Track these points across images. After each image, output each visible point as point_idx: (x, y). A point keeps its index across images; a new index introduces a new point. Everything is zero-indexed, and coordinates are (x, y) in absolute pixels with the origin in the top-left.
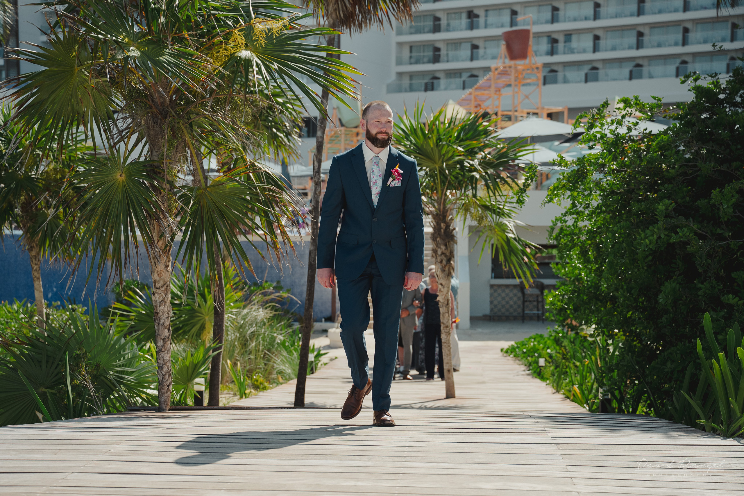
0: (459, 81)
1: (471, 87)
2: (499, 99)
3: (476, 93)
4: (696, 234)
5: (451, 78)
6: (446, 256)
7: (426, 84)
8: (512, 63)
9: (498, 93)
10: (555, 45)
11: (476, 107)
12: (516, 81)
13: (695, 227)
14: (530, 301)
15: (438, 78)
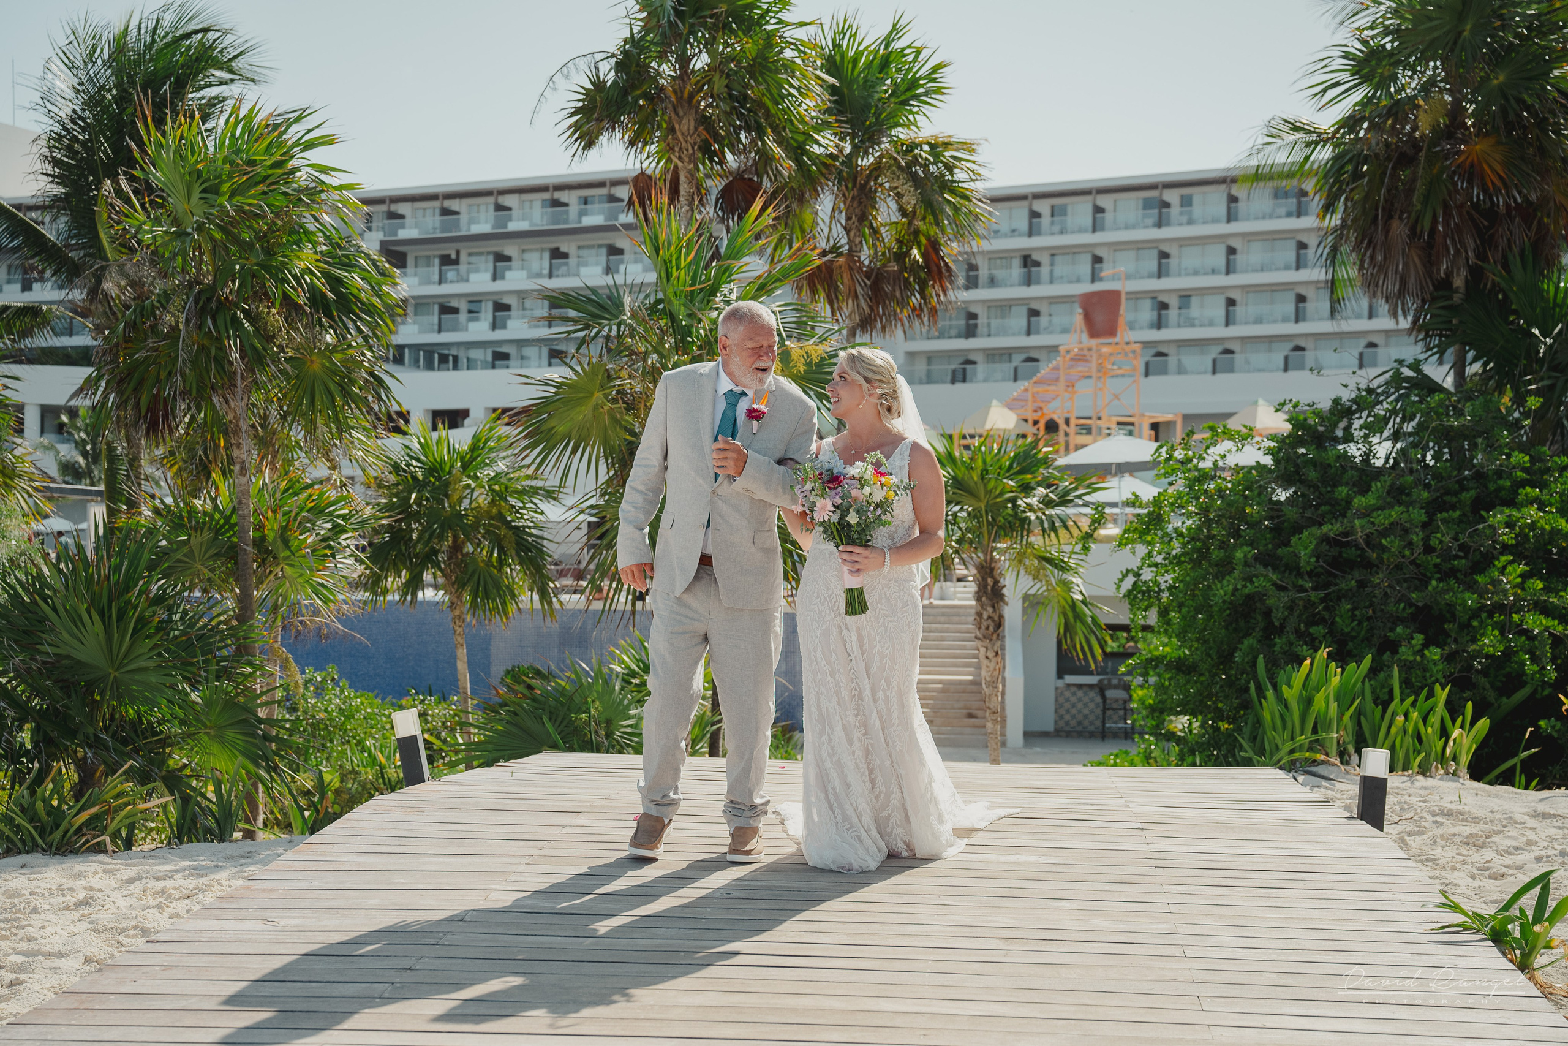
0: (1007, 368)
1: (1028, 378)
2: (1071, 399)
3: (1036, 390)
4: (1275, 584)
5: (994, 362)
6: (993, 621)
7: (954, 371)
8: (1094, 342)
9: (1070, 389)
10: (1163, 312)
11: (1035, 411)
12: (1099, 371)
13: (1274, 577)
14: (1114, 709)
15: (974, 363)
